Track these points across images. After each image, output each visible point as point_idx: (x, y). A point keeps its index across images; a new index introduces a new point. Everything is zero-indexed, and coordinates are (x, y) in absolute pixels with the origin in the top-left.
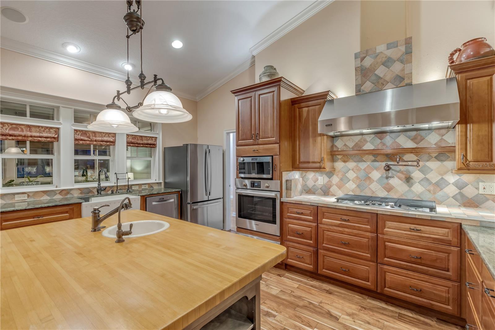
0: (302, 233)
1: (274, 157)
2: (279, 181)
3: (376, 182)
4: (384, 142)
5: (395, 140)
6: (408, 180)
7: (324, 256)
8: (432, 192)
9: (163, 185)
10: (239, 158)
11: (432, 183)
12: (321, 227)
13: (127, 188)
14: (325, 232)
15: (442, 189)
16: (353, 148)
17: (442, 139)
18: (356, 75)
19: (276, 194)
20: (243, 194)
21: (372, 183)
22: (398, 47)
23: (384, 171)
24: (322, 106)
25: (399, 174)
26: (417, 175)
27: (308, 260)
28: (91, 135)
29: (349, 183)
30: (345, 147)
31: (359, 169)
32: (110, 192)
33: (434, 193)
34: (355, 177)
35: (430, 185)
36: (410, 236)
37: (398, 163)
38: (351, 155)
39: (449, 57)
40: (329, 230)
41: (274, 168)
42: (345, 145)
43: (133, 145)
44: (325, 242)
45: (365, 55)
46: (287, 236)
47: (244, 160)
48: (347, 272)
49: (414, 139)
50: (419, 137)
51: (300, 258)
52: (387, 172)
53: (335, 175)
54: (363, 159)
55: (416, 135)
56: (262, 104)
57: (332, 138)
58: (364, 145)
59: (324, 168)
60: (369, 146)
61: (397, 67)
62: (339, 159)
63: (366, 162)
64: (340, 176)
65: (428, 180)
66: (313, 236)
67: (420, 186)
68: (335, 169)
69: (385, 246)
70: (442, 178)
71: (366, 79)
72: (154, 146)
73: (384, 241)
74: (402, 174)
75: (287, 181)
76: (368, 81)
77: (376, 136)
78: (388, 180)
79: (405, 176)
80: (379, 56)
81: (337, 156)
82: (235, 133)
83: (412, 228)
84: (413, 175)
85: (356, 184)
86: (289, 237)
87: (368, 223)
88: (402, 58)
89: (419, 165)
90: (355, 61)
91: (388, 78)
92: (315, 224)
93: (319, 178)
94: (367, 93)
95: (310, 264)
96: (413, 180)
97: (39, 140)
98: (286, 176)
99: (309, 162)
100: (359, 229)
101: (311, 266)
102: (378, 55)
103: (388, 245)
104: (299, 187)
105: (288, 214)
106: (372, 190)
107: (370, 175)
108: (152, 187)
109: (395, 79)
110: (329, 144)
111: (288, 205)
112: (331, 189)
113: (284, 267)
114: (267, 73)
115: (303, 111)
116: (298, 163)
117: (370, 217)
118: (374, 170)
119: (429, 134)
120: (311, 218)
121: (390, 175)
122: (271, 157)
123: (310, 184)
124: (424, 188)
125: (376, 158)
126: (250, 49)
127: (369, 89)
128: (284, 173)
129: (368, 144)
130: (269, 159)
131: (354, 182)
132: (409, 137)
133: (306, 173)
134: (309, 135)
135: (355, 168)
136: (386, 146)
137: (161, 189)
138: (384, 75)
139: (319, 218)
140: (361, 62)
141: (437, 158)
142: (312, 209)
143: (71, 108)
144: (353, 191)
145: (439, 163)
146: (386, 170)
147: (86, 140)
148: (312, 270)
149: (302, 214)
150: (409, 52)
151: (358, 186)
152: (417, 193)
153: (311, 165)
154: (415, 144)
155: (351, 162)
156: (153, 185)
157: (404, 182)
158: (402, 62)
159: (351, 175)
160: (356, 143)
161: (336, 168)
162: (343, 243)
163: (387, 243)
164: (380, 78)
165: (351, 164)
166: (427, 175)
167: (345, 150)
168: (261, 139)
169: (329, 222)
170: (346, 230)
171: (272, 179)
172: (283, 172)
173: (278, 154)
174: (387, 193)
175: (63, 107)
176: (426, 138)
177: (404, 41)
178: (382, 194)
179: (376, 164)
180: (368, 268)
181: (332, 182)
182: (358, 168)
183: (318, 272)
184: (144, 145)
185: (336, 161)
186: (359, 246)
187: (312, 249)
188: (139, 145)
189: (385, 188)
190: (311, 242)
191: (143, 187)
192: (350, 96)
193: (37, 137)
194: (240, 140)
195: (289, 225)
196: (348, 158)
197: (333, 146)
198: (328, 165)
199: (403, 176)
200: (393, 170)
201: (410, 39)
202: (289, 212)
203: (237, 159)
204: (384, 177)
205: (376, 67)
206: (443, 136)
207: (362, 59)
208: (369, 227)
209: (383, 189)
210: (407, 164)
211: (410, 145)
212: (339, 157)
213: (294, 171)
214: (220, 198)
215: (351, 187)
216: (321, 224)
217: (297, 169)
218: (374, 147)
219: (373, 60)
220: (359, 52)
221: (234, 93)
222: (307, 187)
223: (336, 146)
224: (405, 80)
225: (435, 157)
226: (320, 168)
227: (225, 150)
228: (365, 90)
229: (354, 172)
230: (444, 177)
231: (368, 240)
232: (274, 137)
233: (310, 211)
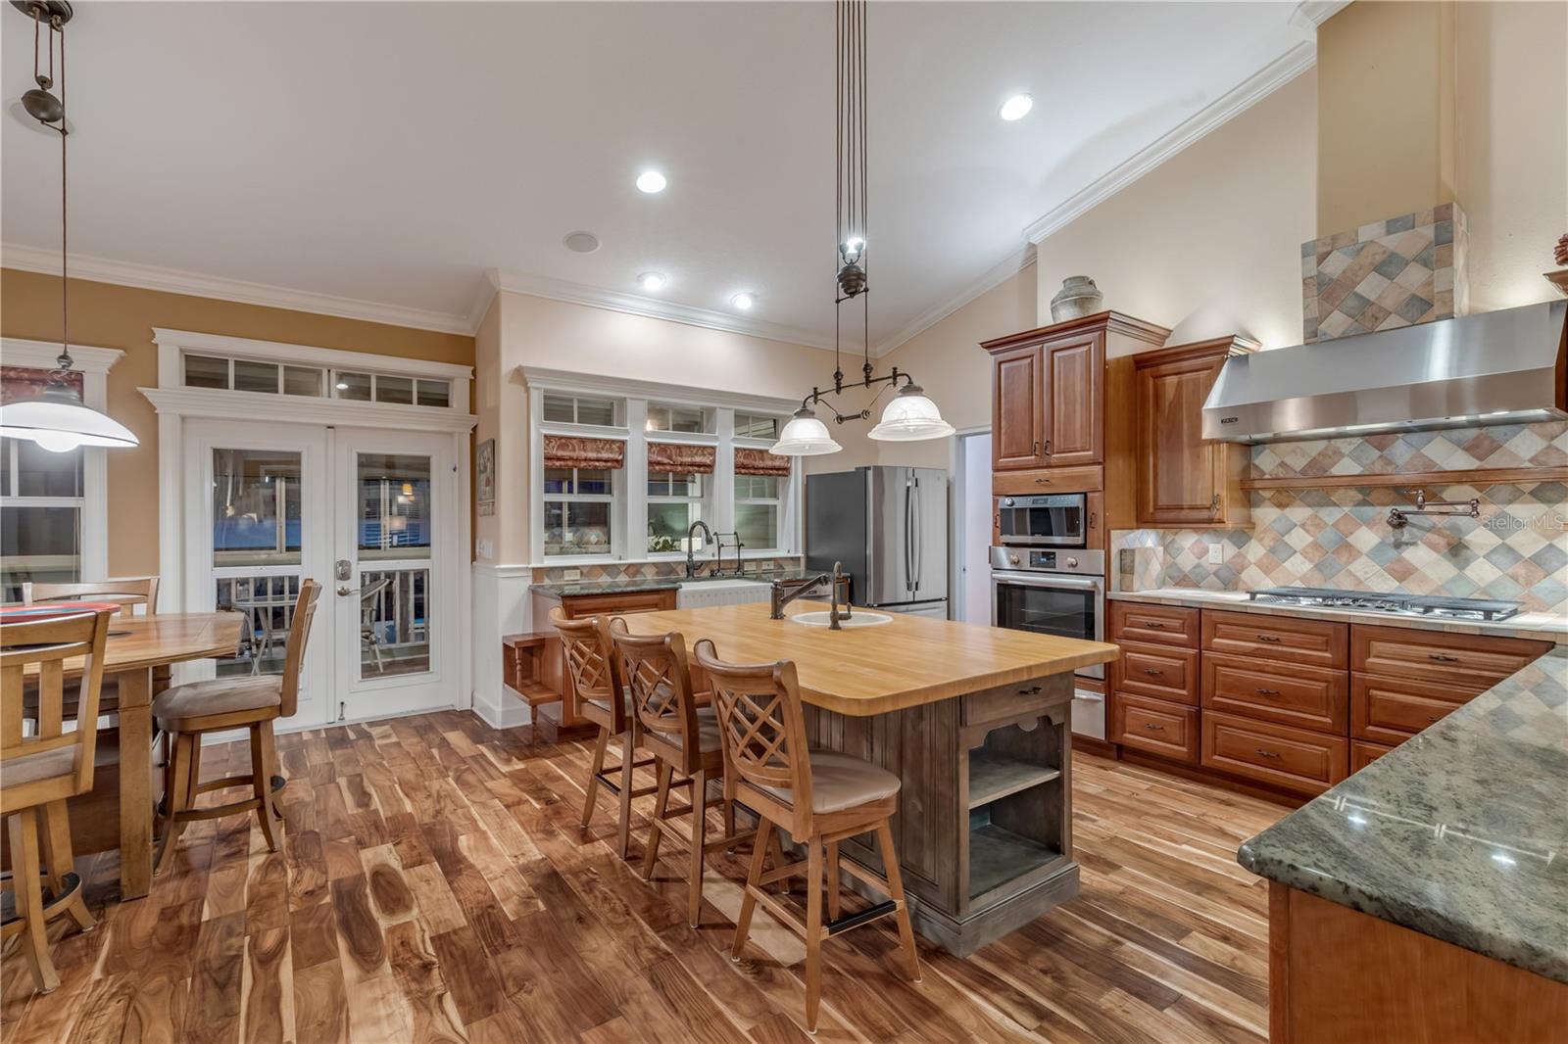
0: (1161, 673)
1: (1089, 495)
2: (1103, 551)
3: (1367, 555)
4: (1389, 457)
5: (1418, 450)
6: (1456, 550)
7: (1216, 724)
8: (1522, 580)
9: (803, 562)
10: (1001, 499)
11: (1523, 557)
12: (1209, 658)
13: (736, 566)
14: (1219, 668)
15: (1550, 574)
16: (1303, 471)
17: (1549, 447)
18: (1305, 297)
19: (1095, 583)
20: (1010, 582)
21: (1355, 559)
22: (1416, 229)
23: (1390, 528)
24: (1214, 370)
25: (1429, 536)
26: (1480, 537)
27: (1176, 736)
28: (673, 452)
29: (1291, 559)
30: (1280, 469)
31: (1320, 525)
32: (706, 573)
33: (1527, 584)
34: (1308, 546)
35: (1517, 562)
36: (1431, 675)
37: (1420, 507)
38: (1298, 490)
39: (1556, 248)
40: (1230, 664)
41: (1089, 521)
42: (1283, 464)
43: (747, 471)
44: (1218, 693)
45: (1329, 249)
46: (1121, 681)
47: (1013, 504)
48: (1274, 760)
49: (1471, 448)
50: (1487, 443)
51: (1155, 731)
52: (1397, 530)
53: (1253, 541)
54: (1332, 498)
55: (1478, 437)
56: (1059, 372)
57: (1246, 448)
58: (1333, 466)
59: (1221, 522)
60: (1347, 467)
61: (1413, 278)
62: (1265, 499)
63: (1338, 506)
64: (1268, 541)
65: (1510, 549)
66: (1190, 679)
67: (1488, 566)
68: (1254, 524)
69: (1369, 698)
70: (1551, 545)
71: (1332, 304)
72: (785, 472)
73: (1366, 687)
74: (1438, 535)
75: (1122, 552)
76: (1336, 311)
77: (1367, 441)
78: (1400, 551)
79: (1446, 540)
80: (1365, 250)
81: (1260, 492)
82: (990, 435)
83: (1435, 655)
84: (1468, 538)
85: (1311, 561)
86: (1126, 682)
87: (1327, 646)
88: (1425, 255)
89: (1478, 513)
90: (1303, 264)
91: (1389, 303)
92: (1192, 651)
93: (1211, 546)
94: (1334, 340)
95: (1182, 743)
96: (1469, 552)
97: (596, 466)
98: (1120, 540)
99: (1180, 508)
100: (1305, 660)
101: (1184, 749)
102: (1363, 248)
103: (1376, 695)
104: (1156, 567)
105: (1126, 629)
106: (1355, 576)
107: (1350, 540)
108: (781, 567)
109: (1407, 305)
110: (1237, 463)
111: (1126, 608)
112: (1244, 576)
113: (1114, 753)
114: (1072, 296)
115: (1164, 384)
116: (1151, 510)
117: (1331, 632)
118: (1361, 526)
119: (1514, 436)
120: (1185, 636)
121: (1406, 538)
122: (1083, 496)
123: (1186, 561)
124: (1500, 569)
125: (1368, 495)
126: (1024, 230)
127: (1341, 331)
128: (1114, 534)
129: (1346, 461)
130: (1076, 501)
131: (1306, 557)
132: (1459, 444)
133: (1177, 533)
134: (1181, 442)
135: (1309, 522)
136: (1394, 466)
137: (799, 573)
138: (1380, 297)
139: (1203, 637)
140: (1319, 265)
141: (1538, 495)
142: (1185, 617)
143: (643, 400)
144: (1303, 579)
145: (1539, 508)
146: (1395, 527)
147: (665, 464)
148: (1185, 757)
149: (1160, 627)
150: (1444, 239)
151: (1318, 567)
152: (1480, 583)
153: (1185, 514)
154: (1475, 460)
155: (1300, 506)
156: (783, 563)
157: (1444, 556)
158: (1426, 263)
159: (1299, 539)
160: (1310, 459)
161: (1257, 523)
162: (1262, 692)
163: (1373, 692)
164: (1368, 302)
165: (1299, 513)
166: (1510, 539)
167: (1282, 476)
168: (1058, 453)
169: (1228, 645)
170: (1272, 662)
171: (1083, 547)
172: (1112, 532)
173: (1101, 488)
174: (1398, 584)
175: (632, 399)
176: (1506, 445)
177: (1432, 213)
178: (1386, 585)
179: (1368, 511)
180: (1325, 749)
181: (1245, 557)
182: (1317, 521)
183: (1200, 762)
184: (767, 471)
185: (1257, 505)
186: (1304, 700)
187: (1185, 708)
188: (756, 472)
189: (1392, 572)
190: (1184, 692)
191: (765, 566)
192: (1291, 345)
193: (594, 460)
194: (1004, 458)
195: (1128, 654)
196: (1290, 496)
197: (1247, 468)
198: (1231, 515)
199: (1441, 541)
200: (1413, 525)
201: (1447, 208)
202: (1128, 624)
203: (995, 503)
204: (1390, 544)
205: (1357, 276)
206: (1552, 438)
207: (1322, 258)
208: (1328, 655)
209: (1386, 574)
210: (1454, 510)
211: (1463, 461)
212: (1267, 494)
213: (1141, 531)
214: (940, 600)
215: (1298, 569)
216: (1209, 649)
217: (1148, 525)
218: (1361, 469)
219: (1350, 261)
220: (1314, 241)
221: (987, 348)
222: (1179, 570)
223: (1257, 467)
224: (1435, 307)
225: (1532, 493)
226: (1210, 521)
227: (951, 480)
228: (1329, 332)
229: (1307, 531)
230: (1555, 542)
231: (1327, 687)
232: (1088, 450)
233: (1181, 621)
